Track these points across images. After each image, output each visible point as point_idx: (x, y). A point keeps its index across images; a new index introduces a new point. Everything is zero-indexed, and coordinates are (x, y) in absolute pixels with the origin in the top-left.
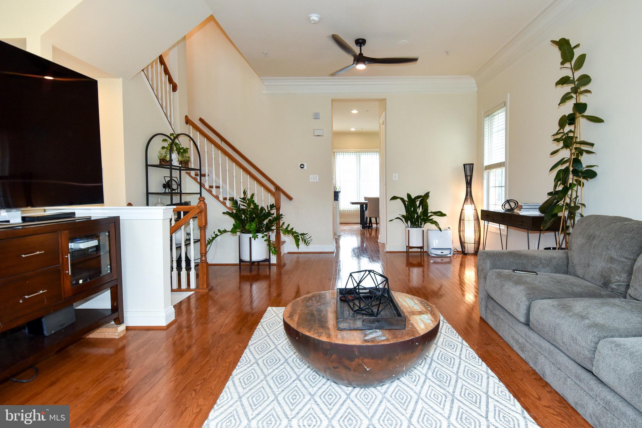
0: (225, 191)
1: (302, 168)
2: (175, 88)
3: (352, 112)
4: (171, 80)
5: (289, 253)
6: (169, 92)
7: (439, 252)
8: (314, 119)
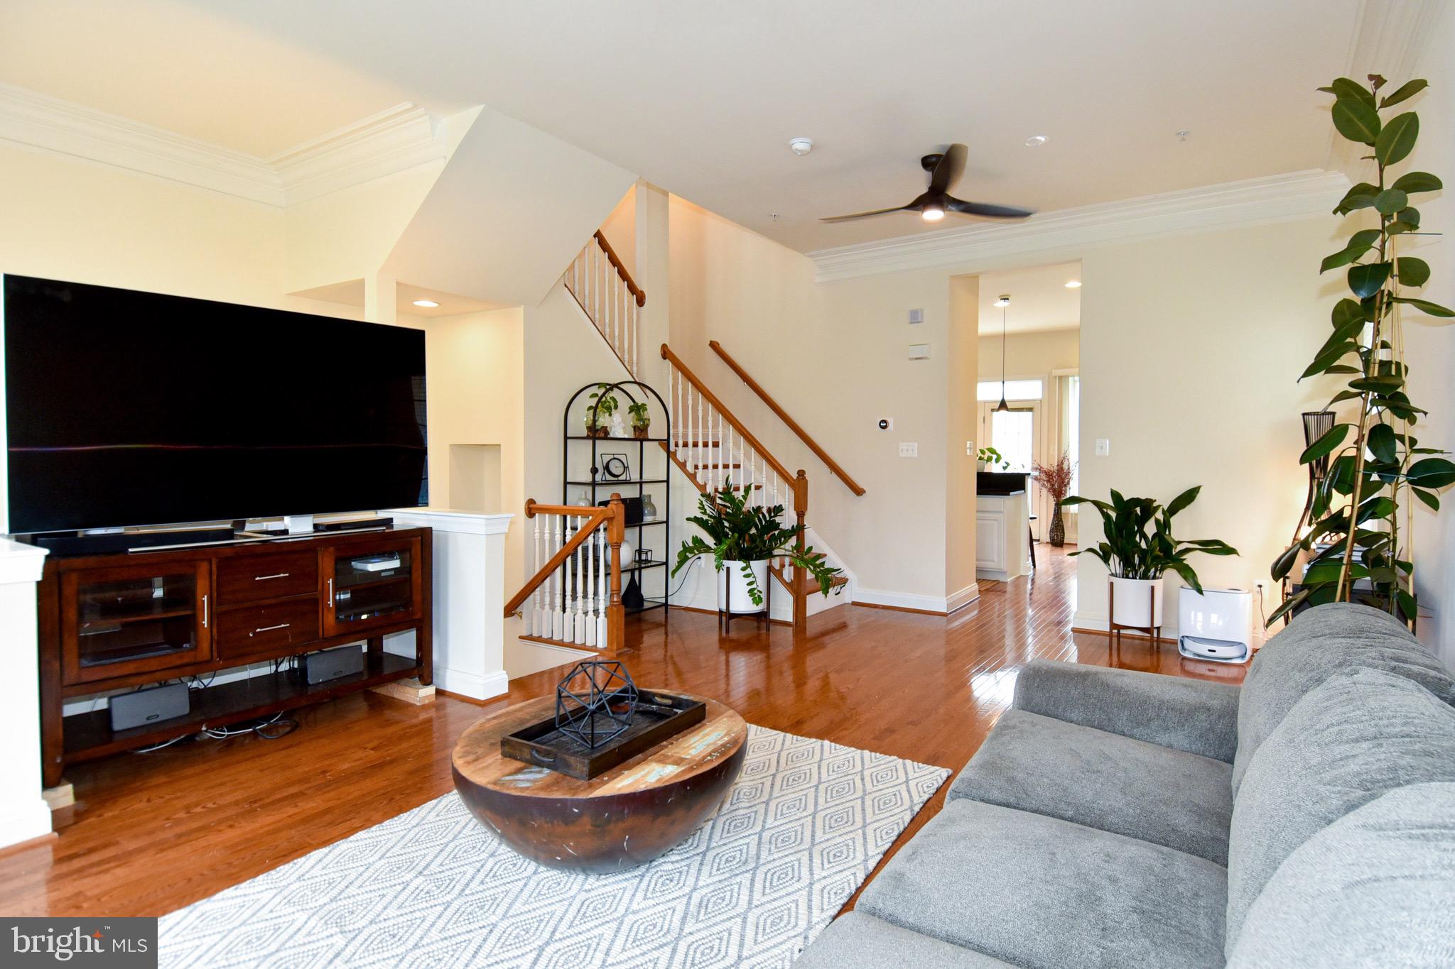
0: (748, 474)
1: (884, 428)
2: (641, 301)
3: (1067, 285)
4: (632, 288)
5: (854, 604)
6: (630, 308)
7: (1203, 649)
8: (911, 323)
